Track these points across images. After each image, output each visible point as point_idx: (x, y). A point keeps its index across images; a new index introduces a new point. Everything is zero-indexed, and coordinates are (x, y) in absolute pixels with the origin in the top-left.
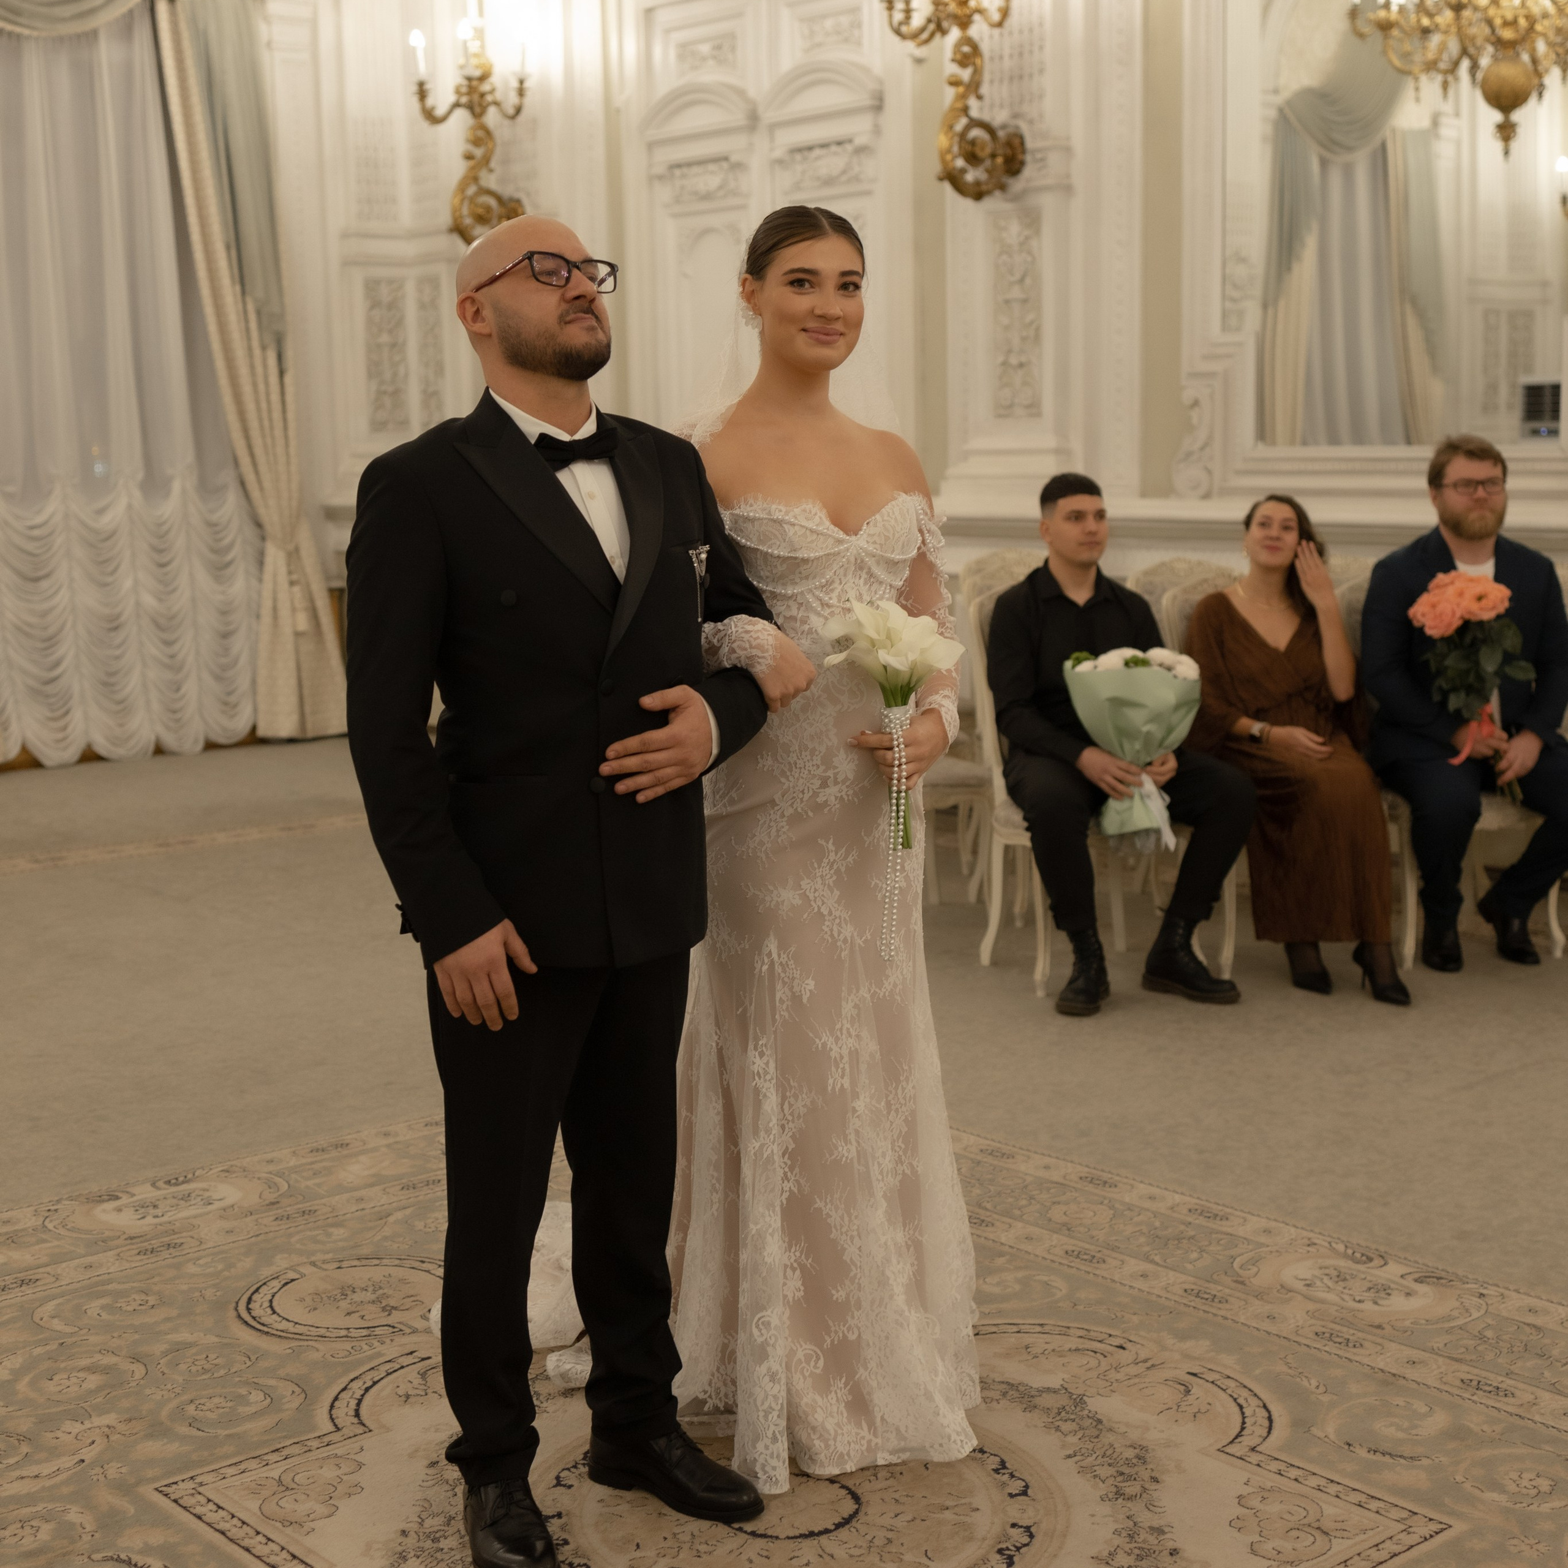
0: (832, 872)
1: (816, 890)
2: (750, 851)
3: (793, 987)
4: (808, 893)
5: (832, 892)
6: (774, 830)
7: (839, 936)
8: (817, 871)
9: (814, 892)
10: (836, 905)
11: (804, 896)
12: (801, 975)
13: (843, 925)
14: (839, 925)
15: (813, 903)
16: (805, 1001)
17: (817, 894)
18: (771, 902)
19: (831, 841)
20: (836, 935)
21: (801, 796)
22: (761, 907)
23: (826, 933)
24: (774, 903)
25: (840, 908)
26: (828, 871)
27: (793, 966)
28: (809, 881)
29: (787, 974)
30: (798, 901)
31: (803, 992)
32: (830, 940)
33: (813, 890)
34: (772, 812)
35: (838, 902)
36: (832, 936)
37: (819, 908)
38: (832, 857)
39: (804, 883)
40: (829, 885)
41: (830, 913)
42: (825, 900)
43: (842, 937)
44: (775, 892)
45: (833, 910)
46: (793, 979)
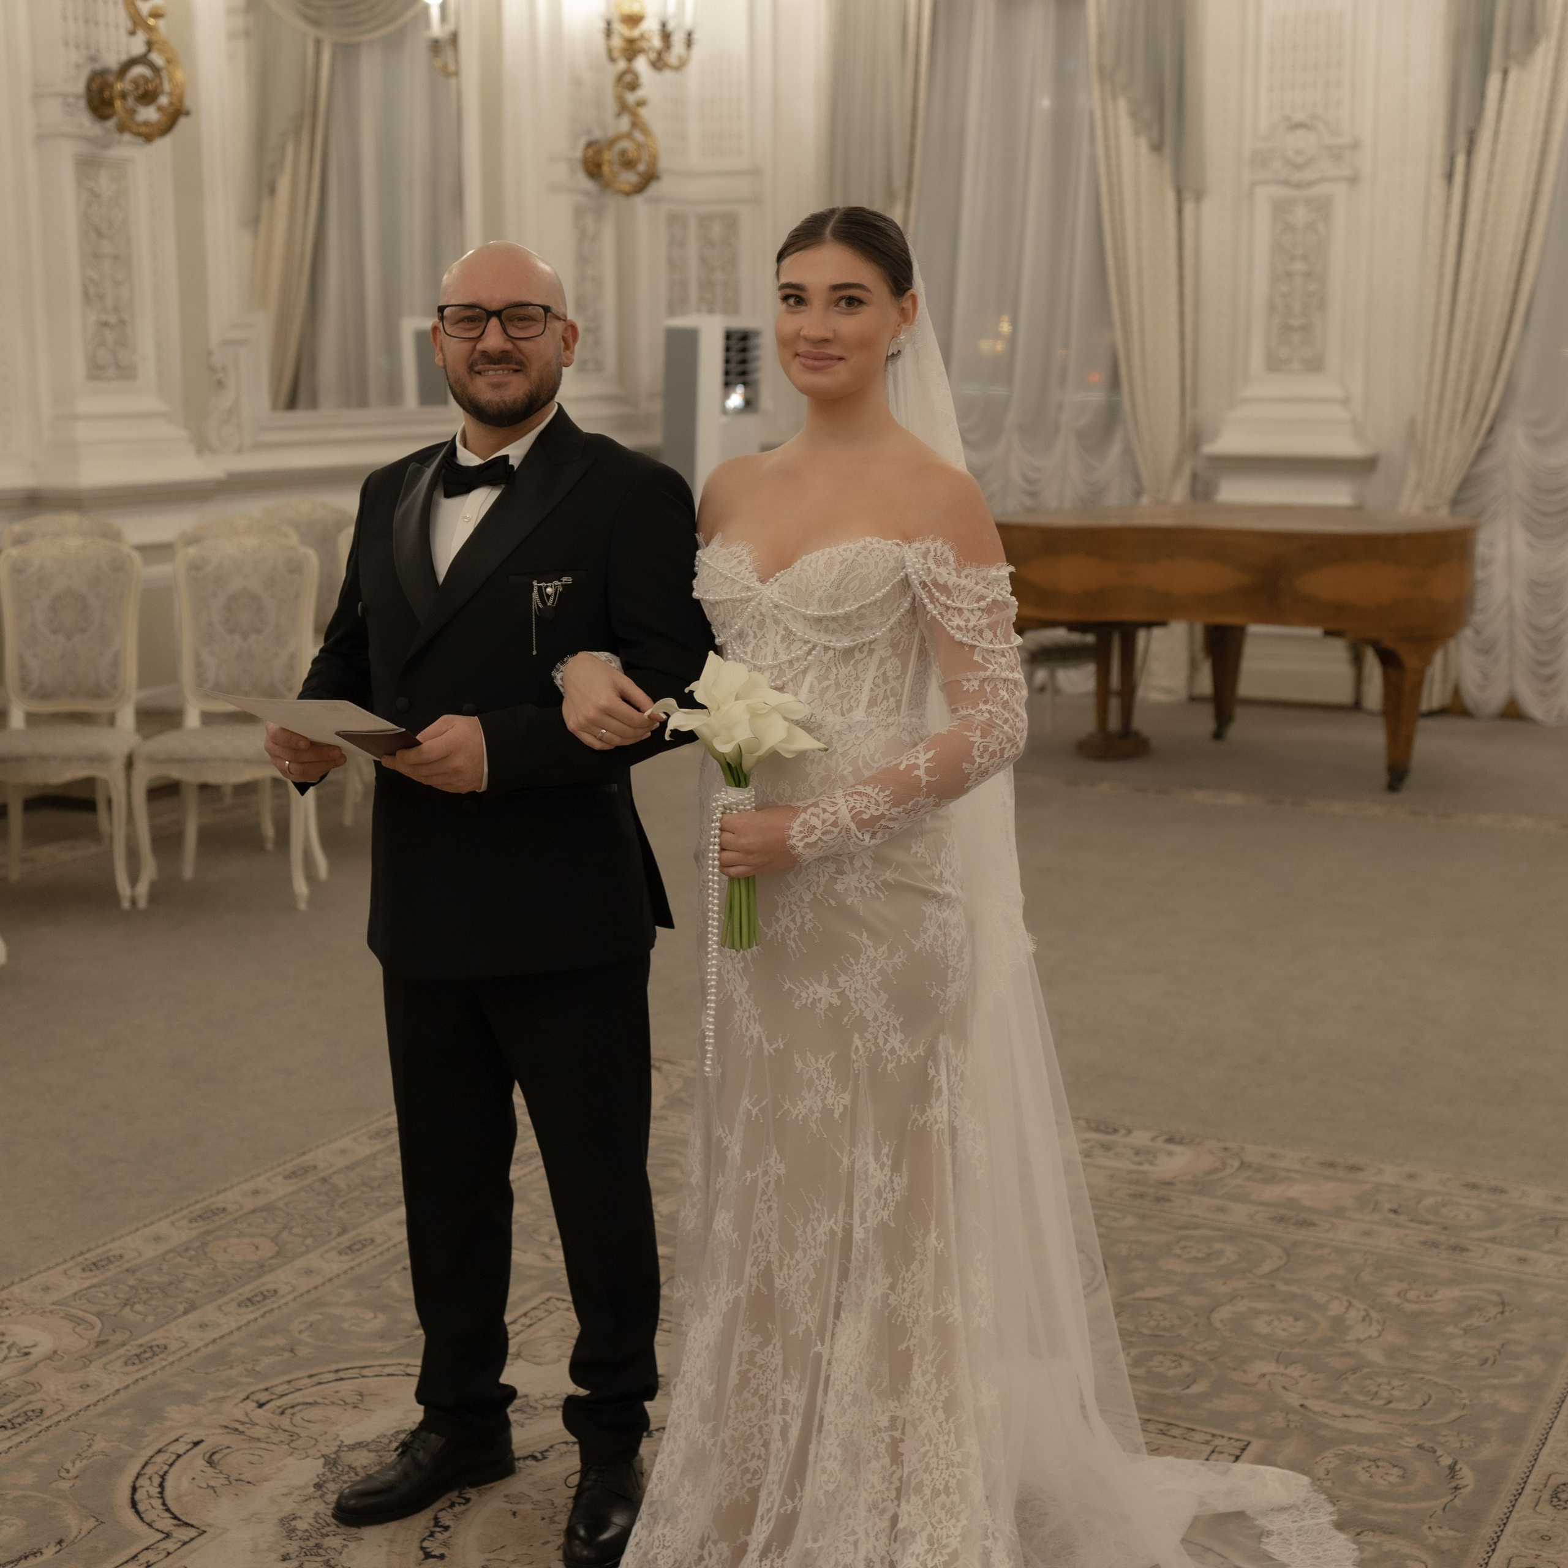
0: (875, 971)
1: (856, 991)
2: (779, 936)
3: (826, 1098)
4: (847, 992)
5: (878, 994)
6: (798, 915)
7: (885, 1044)
8: (855, 967)
9: (855, 993)
10: (884, 1010)
11: (842, 995)
12: (836, 1086)
13: (892, 1033)
14: (887, 1032)
15: (853, 1004)
16: (837, 1115)
17: (858, 995)
18: (807, 999)
19: (865, 934)
20: (881, 1044)
21: (816, 879)
22: (797, 1004)
23: (869, 1040)
24: (810, 1000)
25: (889, 1013)
26: (869, 970)
27: (830, 1075)
28: (847, 978)
29: (822, 1082)
30: (836, 1002)
31: (836, 1106)
32: (873, 1050)
33: (853, 990)
34: (788, 893)
35: (887, 1006)
36: (876, 1044)
37: (861, 1012)
38: (871, 952)
39: (842, 980)
40: (872, 987)
41: (876, 1019)
42: (869, 1003)
43: (888, 1047)
44: (811, 989)
45: (880, 1015)
46: (828, 1089)
